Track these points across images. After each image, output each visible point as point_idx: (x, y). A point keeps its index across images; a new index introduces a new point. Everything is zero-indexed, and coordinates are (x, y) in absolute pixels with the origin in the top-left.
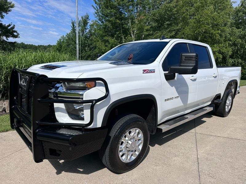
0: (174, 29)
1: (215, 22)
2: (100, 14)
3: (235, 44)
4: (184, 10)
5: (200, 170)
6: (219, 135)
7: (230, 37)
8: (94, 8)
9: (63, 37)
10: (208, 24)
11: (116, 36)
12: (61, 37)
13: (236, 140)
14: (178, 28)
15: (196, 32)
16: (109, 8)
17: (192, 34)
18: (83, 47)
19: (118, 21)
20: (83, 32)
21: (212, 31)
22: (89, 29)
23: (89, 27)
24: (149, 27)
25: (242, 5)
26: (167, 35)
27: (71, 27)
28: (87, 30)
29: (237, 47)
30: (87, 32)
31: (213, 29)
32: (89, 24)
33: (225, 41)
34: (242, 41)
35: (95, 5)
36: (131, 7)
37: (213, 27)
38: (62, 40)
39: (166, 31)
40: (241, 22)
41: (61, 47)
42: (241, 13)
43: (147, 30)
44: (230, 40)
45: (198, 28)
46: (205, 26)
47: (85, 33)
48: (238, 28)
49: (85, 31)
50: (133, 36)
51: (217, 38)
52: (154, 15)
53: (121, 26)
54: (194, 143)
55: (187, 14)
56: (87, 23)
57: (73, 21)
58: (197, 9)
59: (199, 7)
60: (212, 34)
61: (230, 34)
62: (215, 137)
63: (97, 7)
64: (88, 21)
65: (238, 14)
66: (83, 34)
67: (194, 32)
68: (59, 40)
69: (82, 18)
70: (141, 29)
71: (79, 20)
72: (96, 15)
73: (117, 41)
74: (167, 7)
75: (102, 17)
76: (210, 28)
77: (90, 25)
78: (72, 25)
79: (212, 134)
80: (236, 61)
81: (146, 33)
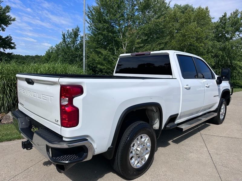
0: (163, 42)
1: (199, 36)
2: (93, 28)
3: (216, 56)
4: (170, 25)
5: (214, 162)
6: (220, 135)
7: (213, 49)
8: (88, 23)
9: (52, 47)
10: (193, 38)
11: (108, 48)
12: (50, 48)
13: (236, 139)
14: (166, 41)
15: (182, 45)
16: (102, 22)
17: (179, 46)
18: (74, 58)
19: (110, 34)
20: (74, 44)
21: (197, 44)
22: (80, 40)
23: (79, 39)
24: (140, 40)
25: (221, 21)
26: (157, 48)
27: (62, 38)
28: (78, 42)
29: (219, 58)
30: (78, 44)
31: (197, 42)
32: (79, 36)
33: (208, 53)
34: (223, 53)
35: (88, 20)
36: (122, 21)
37: (197, 40)
38: (51, 51)
39: (155, 44)
40: (221, 36)
41: (50, 58)
42: (221, 28)
43: (138, 43)
44: (212, 52)
45: (183, 41)
46: (190, 40)
47: (76, 44)
48: (219, 41)
49: (75, 43)
50: (124, 48)
51: (201, 50)
52: (144, 29)
53: (113, 38)
54: (202, 142)
55: (173, 29)
56: (78, 35)
57: (64, 33)
58: (182, 24)
59: (184, 22)
60: (196, 46)
61: (212, 46)
62: (218, 137)
63: (90, 22)
64: (79, 33)
65: (218, 30)
66: (73, 45)
67: (180, 44)
68: (48, 51)
69: (73, 30)
70: (132, 42)
71: (70, 32)
72: (89, 29)
73: (110, 53)
74: (156, 22)
75: (95, 30)
76: (194, 41)
77: (81, 37)
78: (62, 37)
79: (215, 135)
80: (218, 71)
81: (137, 46)
